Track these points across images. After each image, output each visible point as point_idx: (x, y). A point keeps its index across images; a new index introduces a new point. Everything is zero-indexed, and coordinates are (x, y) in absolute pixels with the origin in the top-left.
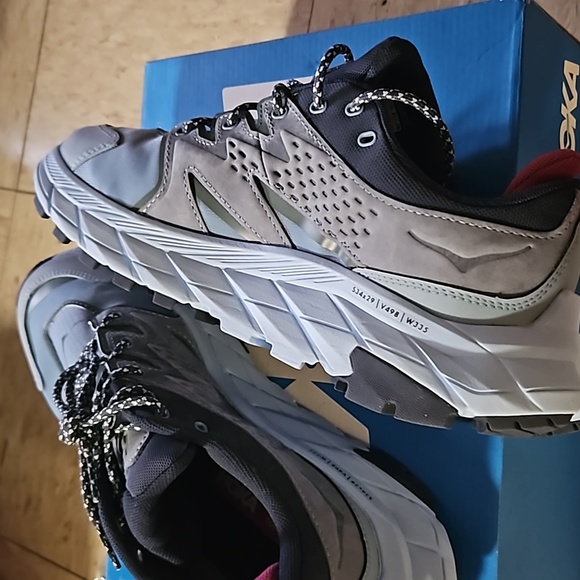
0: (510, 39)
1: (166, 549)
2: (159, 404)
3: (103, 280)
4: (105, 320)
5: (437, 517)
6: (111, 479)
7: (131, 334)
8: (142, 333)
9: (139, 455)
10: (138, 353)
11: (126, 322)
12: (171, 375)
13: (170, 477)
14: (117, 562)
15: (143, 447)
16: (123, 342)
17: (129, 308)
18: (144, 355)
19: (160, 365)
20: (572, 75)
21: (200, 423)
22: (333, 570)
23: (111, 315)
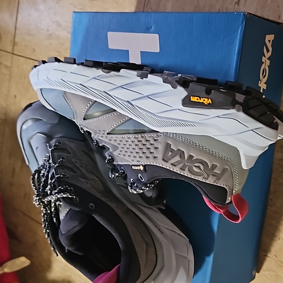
0: (238, 33)
1: (77, 249)
2: (74, 197)
3: (54, 123)
4: (54, 146)
5: (189, 241)
6: (55, 221)
7: (65, 154)
8: (70, 154)
9: (66, 216)
10: (68, 165)
11: (63, 147)
12: (81, 177)
13: (77, 229)
14: (57, 254)
15: (68, 213)
16: (61, 160)
17: (65, 139)
18: (71, 166)
19: (77, 172)
20: (269, 41)
21: (92, 204)
22: (142, 269)
23: (57, 144)
